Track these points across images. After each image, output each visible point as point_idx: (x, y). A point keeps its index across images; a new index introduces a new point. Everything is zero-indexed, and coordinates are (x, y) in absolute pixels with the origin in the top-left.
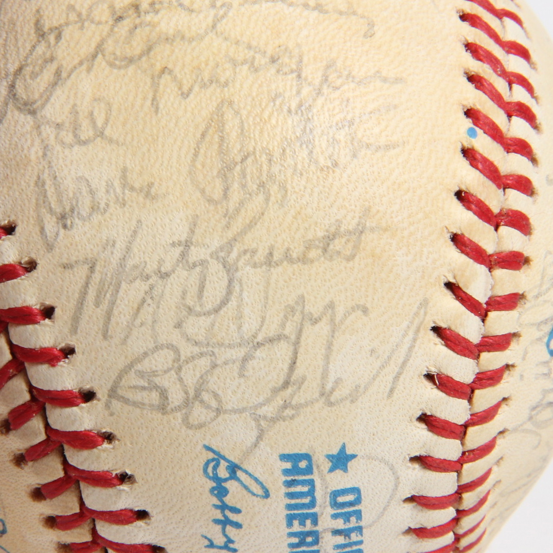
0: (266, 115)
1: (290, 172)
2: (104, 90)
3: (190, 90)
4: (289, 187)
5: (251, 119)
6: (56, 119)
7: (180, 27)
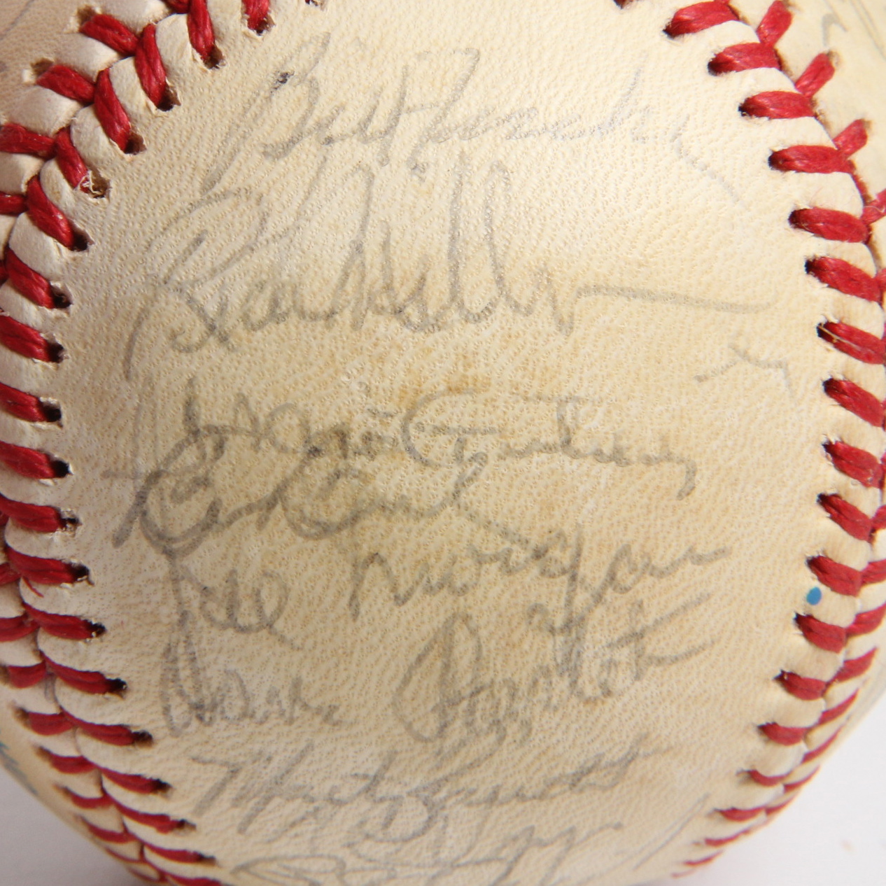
0: (516, 637)
1: (538, 709)
2: (280, 564)
3: (409, 594)
4: (535, 725)
5: (493, 642)
6: (202, 580)
7: (405, 492)
